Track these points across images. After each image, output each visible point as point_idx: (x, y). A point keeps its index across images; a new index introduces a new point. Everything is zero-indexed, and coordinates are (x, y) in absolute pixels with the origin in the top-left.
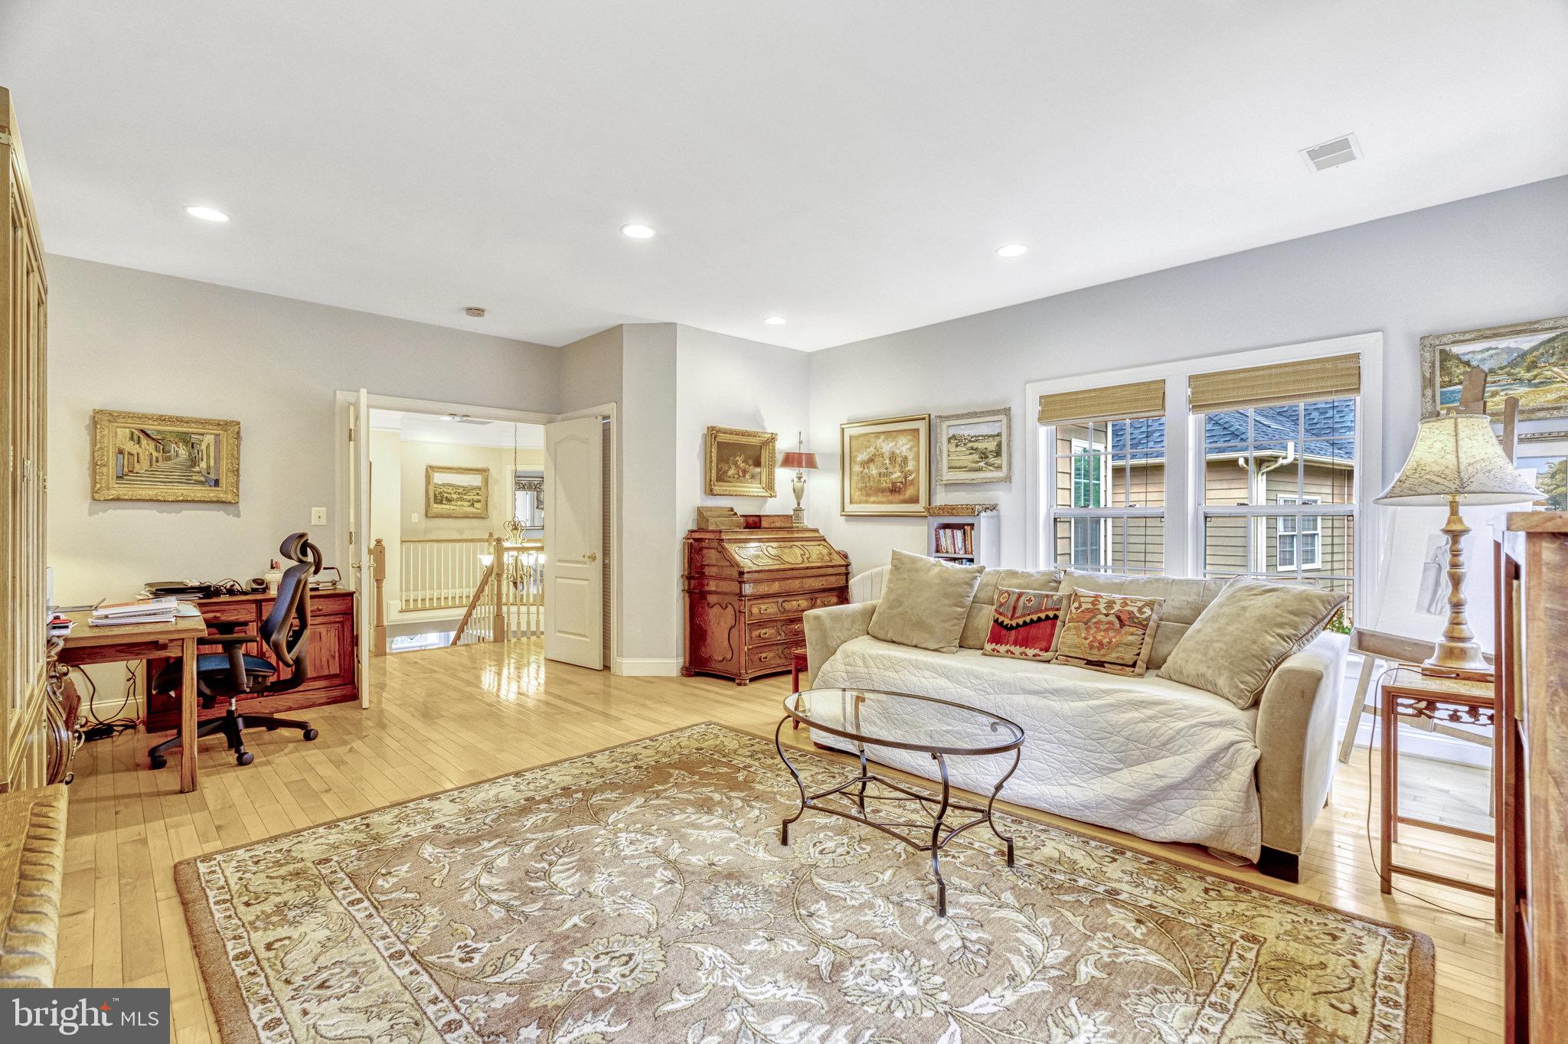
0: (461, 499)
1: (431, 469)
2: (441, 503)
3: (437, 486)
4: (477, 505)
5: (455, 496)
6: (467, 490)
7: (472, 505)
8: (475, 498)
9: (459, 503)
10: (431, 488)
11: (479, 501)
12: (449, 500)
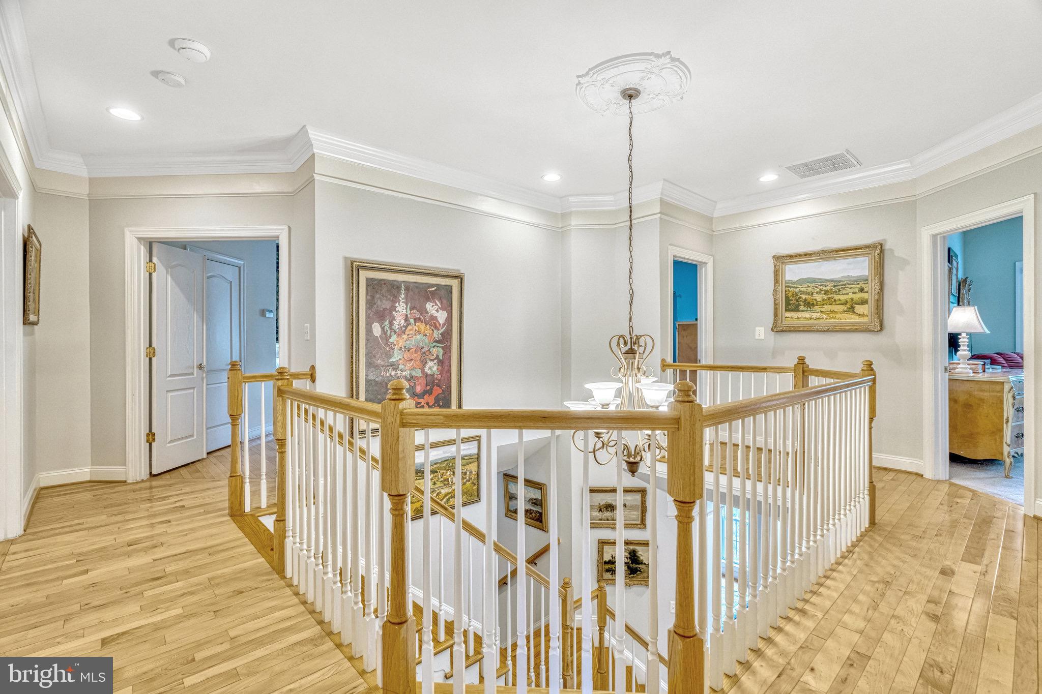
0: (831, 302)
1: (780, 260)
2: (796, 309)
3: (789, 285)
4: (859, 309)
5: (819, 298)
6: (839, 285)
7: (852, 309)
8: (856, 297)
9: (827, 308)
10: (781, 289)
11: (864, 302)
12: (809, 305)
